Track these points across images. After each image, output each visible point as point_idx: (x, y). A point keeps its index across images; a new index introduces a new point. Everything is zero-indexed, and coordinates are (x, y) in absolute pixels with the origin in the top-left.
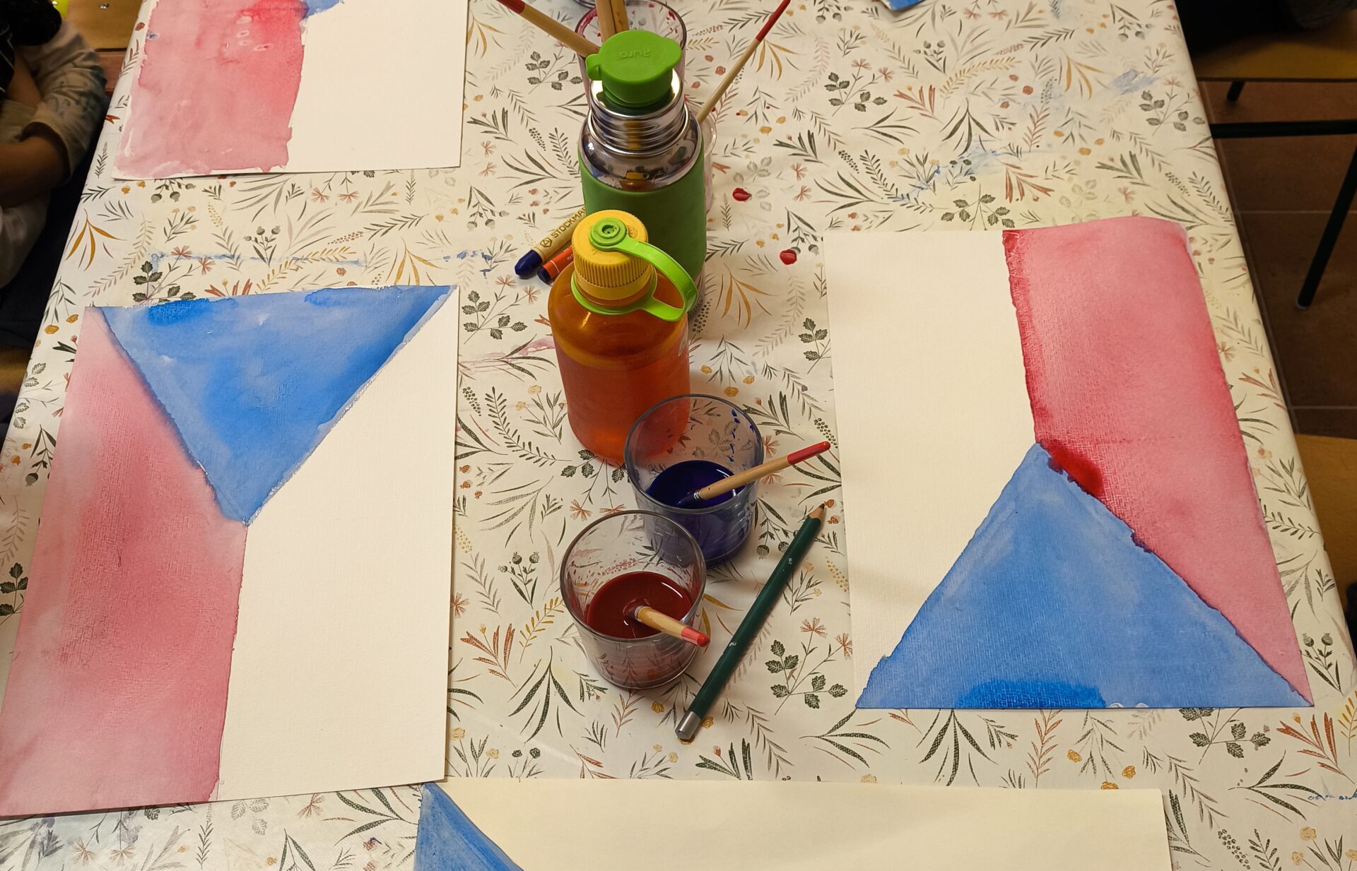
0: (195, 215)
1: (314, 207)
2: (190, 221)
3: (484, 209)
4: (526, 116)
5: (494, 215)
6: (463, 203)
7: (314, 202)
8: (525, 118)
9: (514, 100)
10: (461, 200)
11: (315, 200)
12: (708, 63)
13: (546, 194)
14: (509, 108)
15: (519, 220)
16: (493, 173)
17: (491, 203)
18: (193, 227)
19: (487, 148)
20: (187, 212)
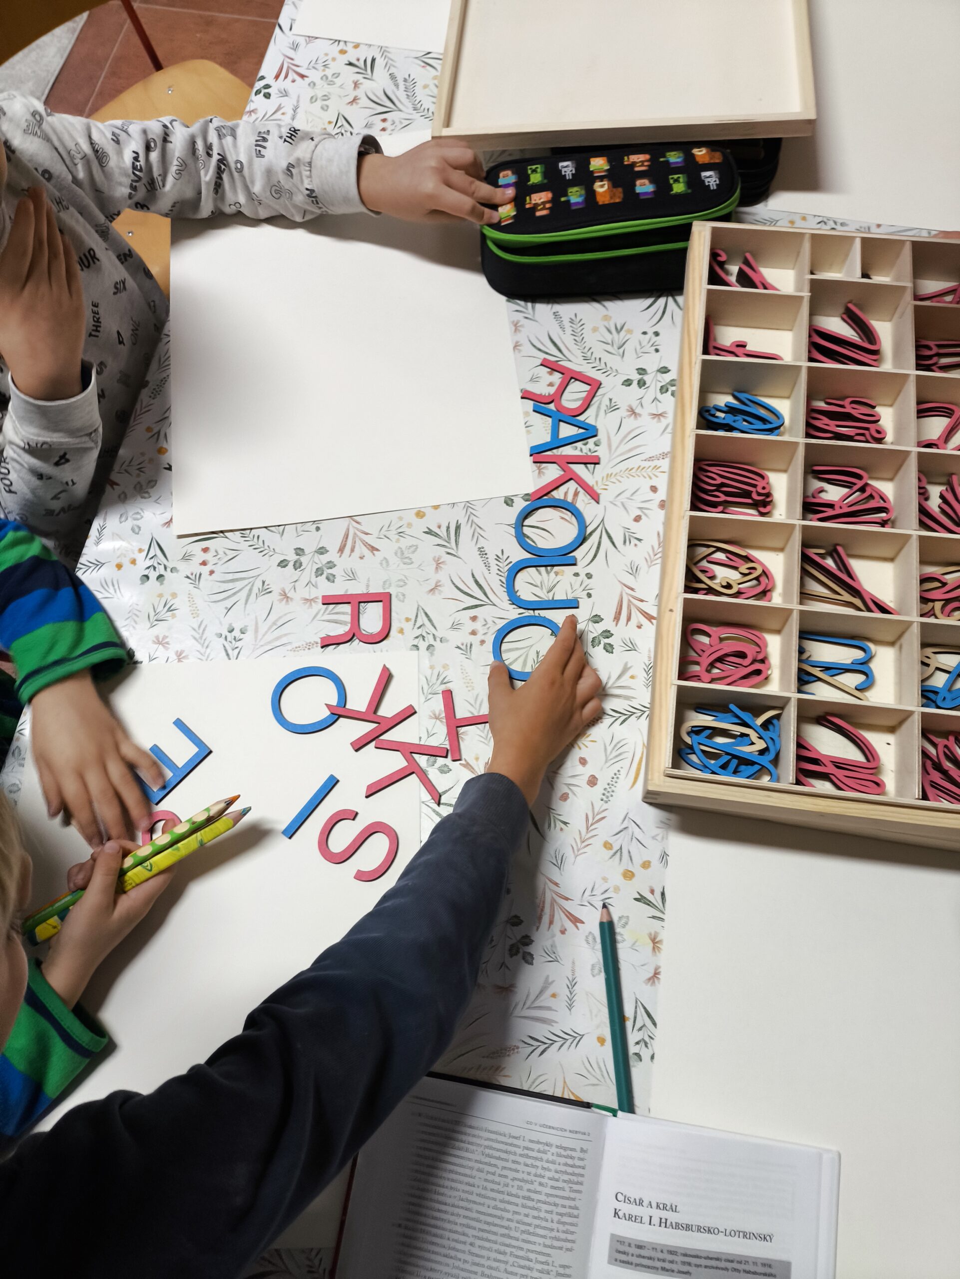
0: (176, 603)
1: (280, 608)
2: (171, 609)
3: (427, 632)
4: (478, 533)
5: (435, 640)
6: (410, 622)
7: (280, 603)
8: (476, 535)
9: (468, 513)
10: (408, 620)
11: (281, 600)
12: (652, 494)
13: (485, 623)
14: (463, 521)
15: (457, 649)
16: (440, 592)
17: (435, 628)
18: (174, 616)
19: (439, 564)
20: (170, 598)
